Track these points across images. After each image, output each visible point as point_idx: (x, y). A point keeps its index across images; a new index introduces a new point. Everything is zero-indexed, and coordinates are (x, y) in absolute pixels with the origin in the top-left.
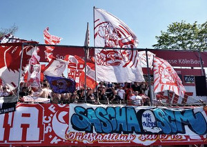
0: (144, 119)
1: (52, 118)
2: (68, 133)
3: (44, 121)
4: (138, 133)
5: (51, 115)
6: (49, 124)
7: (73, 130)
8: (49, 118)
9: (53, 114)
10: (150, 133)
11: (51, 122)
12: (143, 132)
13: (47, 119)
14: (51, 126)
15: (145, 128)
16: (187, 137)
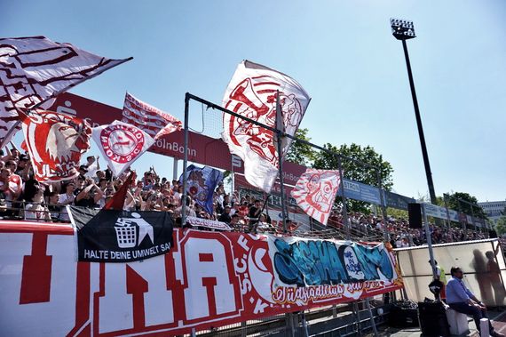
0: (347, 260)
1: (247, 261)
2: (274, 291)
3: (237, 269)
4: (345, 282)
5: (245, 256)
6: (246, 275)
7: (281, 284)
8: (243, 262)
9: (247, 253)
10: (355, 281)
11: (247, 271)
12: (350, 280)
13: (240, 265)
14: (249, 278)
15: (350, 273)
16: (382, 283)
